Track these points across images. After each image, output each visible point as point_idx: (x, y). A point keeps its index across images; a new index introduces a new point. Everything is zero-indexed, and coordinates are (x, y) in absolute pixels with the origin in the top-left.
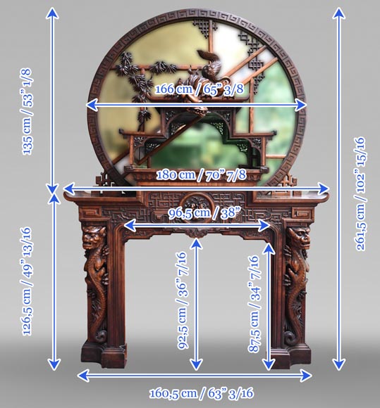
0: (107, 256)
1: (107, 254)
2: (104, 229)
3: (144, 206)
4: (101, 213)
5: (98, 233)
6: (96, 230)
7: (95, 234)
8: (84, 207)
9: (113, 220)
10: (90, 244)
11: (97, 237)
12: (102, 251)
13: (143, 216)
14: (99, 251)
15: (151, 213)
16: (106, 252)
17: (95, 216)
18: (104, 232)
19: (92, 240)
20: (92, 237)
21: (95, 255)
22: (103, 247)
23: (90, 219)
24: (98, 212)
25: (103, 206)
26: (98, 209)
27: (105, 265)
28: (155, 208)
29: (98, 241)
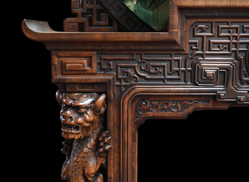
0: (106, 151)
1: (107, 147)
2: (102, 98)
3: (180, 52)
4: (95, 65)
5: (93, 107)
6: (86, 101)
7: (87, 108)
8: (61, 54)
9: (120, 80)
10: (77, 128)
11: (89, 116)
12: (97, 142)
13: (178, 72)
14: (92, 141)
15: (193, 66)
16: (106, 144)
17: (83, 72)
18: (103, 105)
19: (80, 120)
20: (81, 114)
21: (85, 150)
22: (99, 134)
23: (74, 78)
24: (90, 65)
25: (101, 52)
26: (90, 58)
27: (103, 170)
28: (202, 55)
29: (92, 122)
